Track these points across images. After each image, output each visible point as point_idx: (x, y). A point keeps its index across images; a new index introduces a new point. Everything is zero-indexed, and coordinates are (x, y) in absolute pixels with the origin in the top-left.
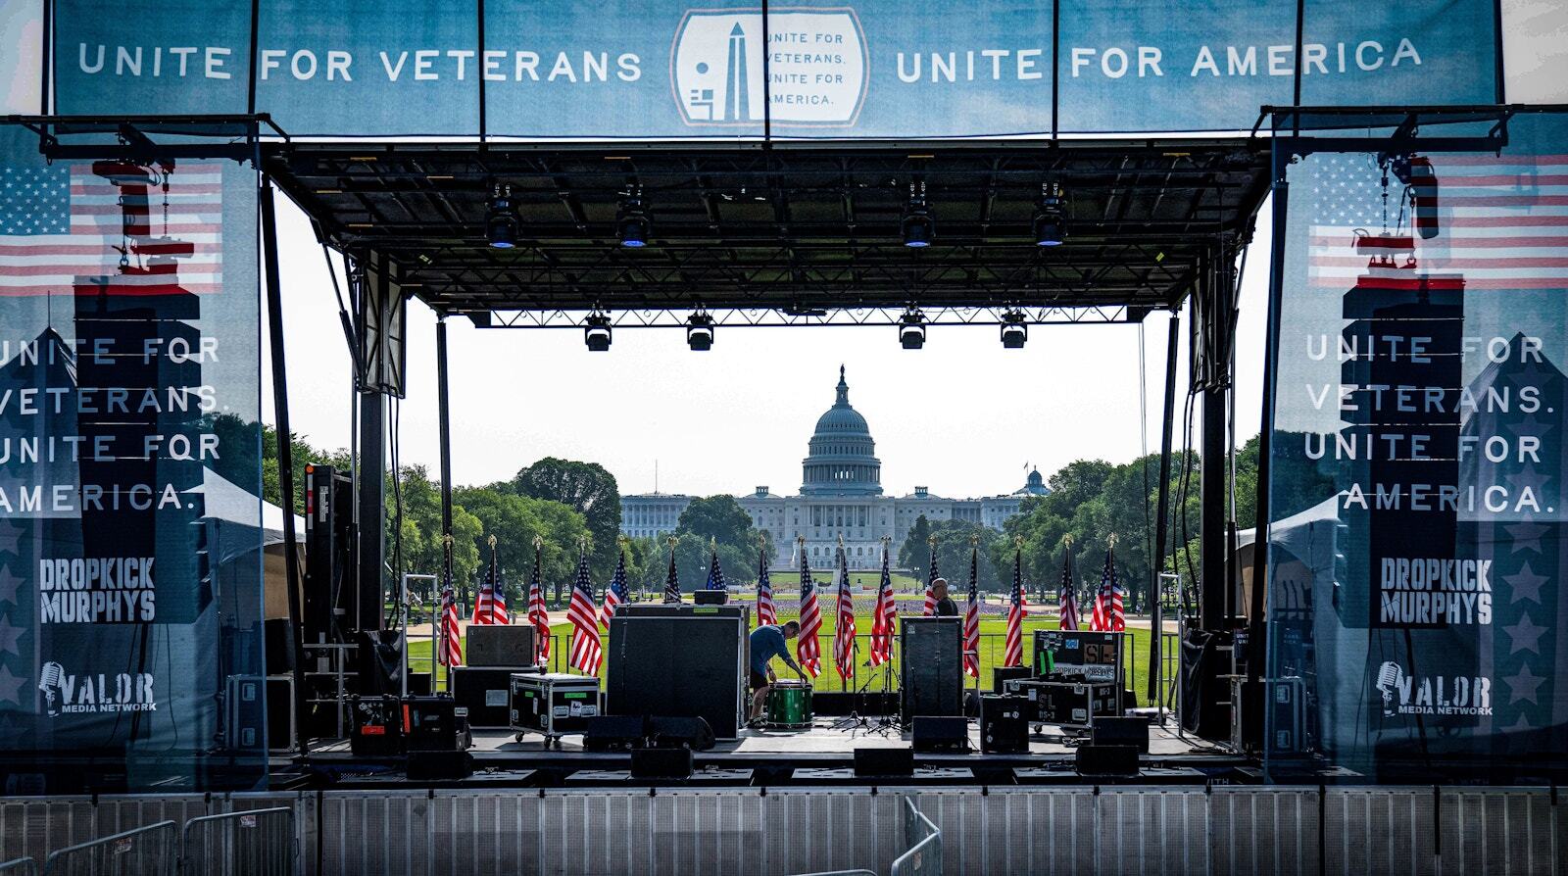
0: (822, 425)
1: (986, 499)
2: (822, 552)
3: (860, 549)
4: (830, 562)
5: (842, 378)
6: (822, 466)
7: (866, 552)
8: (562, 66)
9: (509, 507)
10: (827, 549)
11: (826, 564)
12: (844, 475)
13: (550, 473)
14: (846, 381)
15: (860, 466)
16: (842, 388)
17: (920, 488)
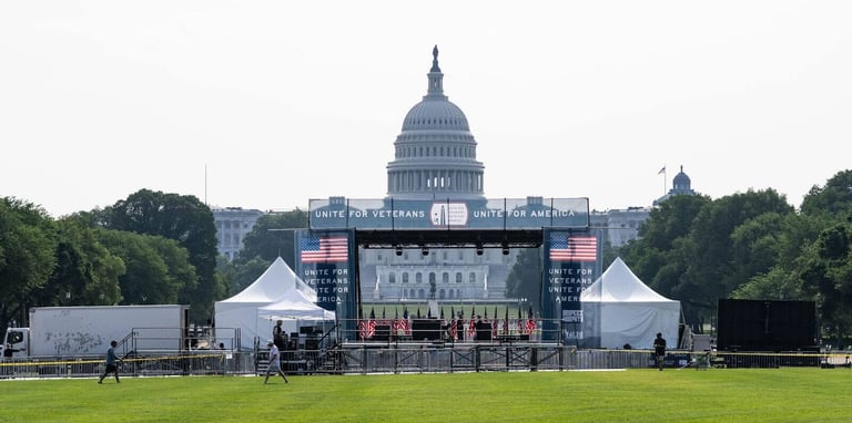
0: (410, 122)
1: (615, 213)
2: (412, 279)
3: (459, 275)
4: (422, 291)
5: (435, 62)
6: (411, 172)
7: (466, 277)
8: (408, 214)
9: (136, 247)
10: (419, 275)
11: (417, 293)
12: (439, 182)
13: (146, 205)
14: (439, 65)
15: (459, 171)
16: (435, 76)
17: (533, 198)
